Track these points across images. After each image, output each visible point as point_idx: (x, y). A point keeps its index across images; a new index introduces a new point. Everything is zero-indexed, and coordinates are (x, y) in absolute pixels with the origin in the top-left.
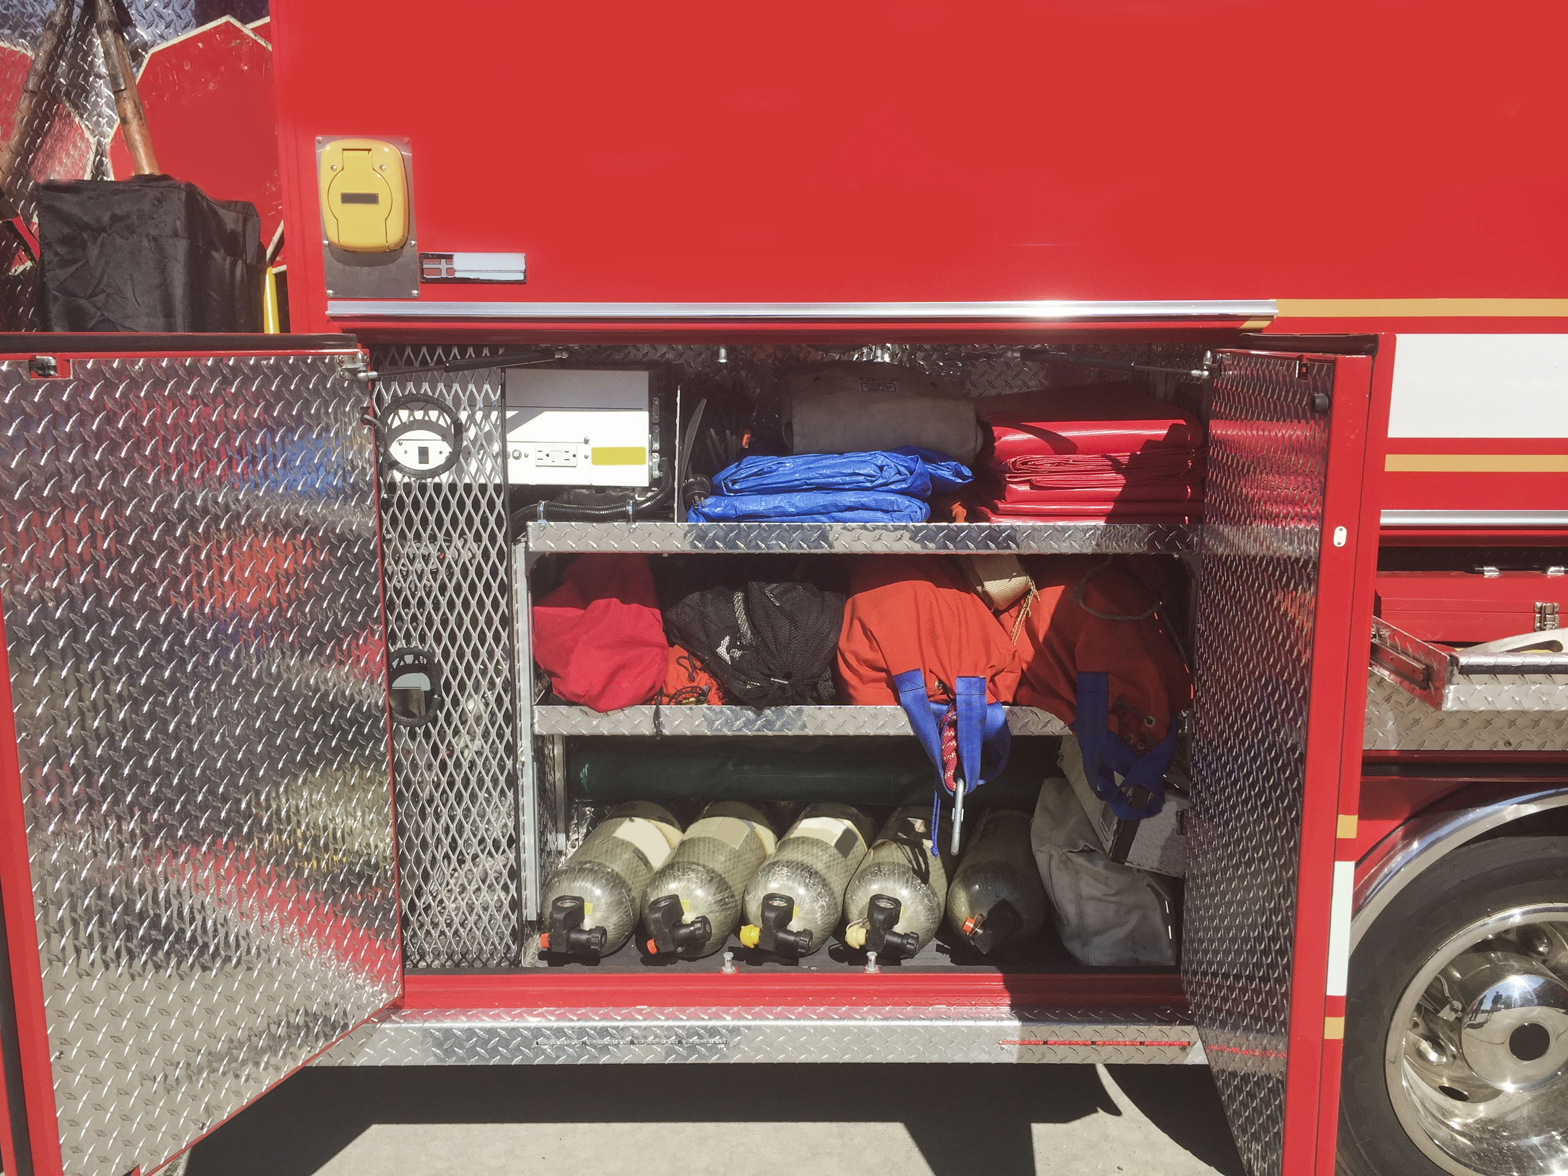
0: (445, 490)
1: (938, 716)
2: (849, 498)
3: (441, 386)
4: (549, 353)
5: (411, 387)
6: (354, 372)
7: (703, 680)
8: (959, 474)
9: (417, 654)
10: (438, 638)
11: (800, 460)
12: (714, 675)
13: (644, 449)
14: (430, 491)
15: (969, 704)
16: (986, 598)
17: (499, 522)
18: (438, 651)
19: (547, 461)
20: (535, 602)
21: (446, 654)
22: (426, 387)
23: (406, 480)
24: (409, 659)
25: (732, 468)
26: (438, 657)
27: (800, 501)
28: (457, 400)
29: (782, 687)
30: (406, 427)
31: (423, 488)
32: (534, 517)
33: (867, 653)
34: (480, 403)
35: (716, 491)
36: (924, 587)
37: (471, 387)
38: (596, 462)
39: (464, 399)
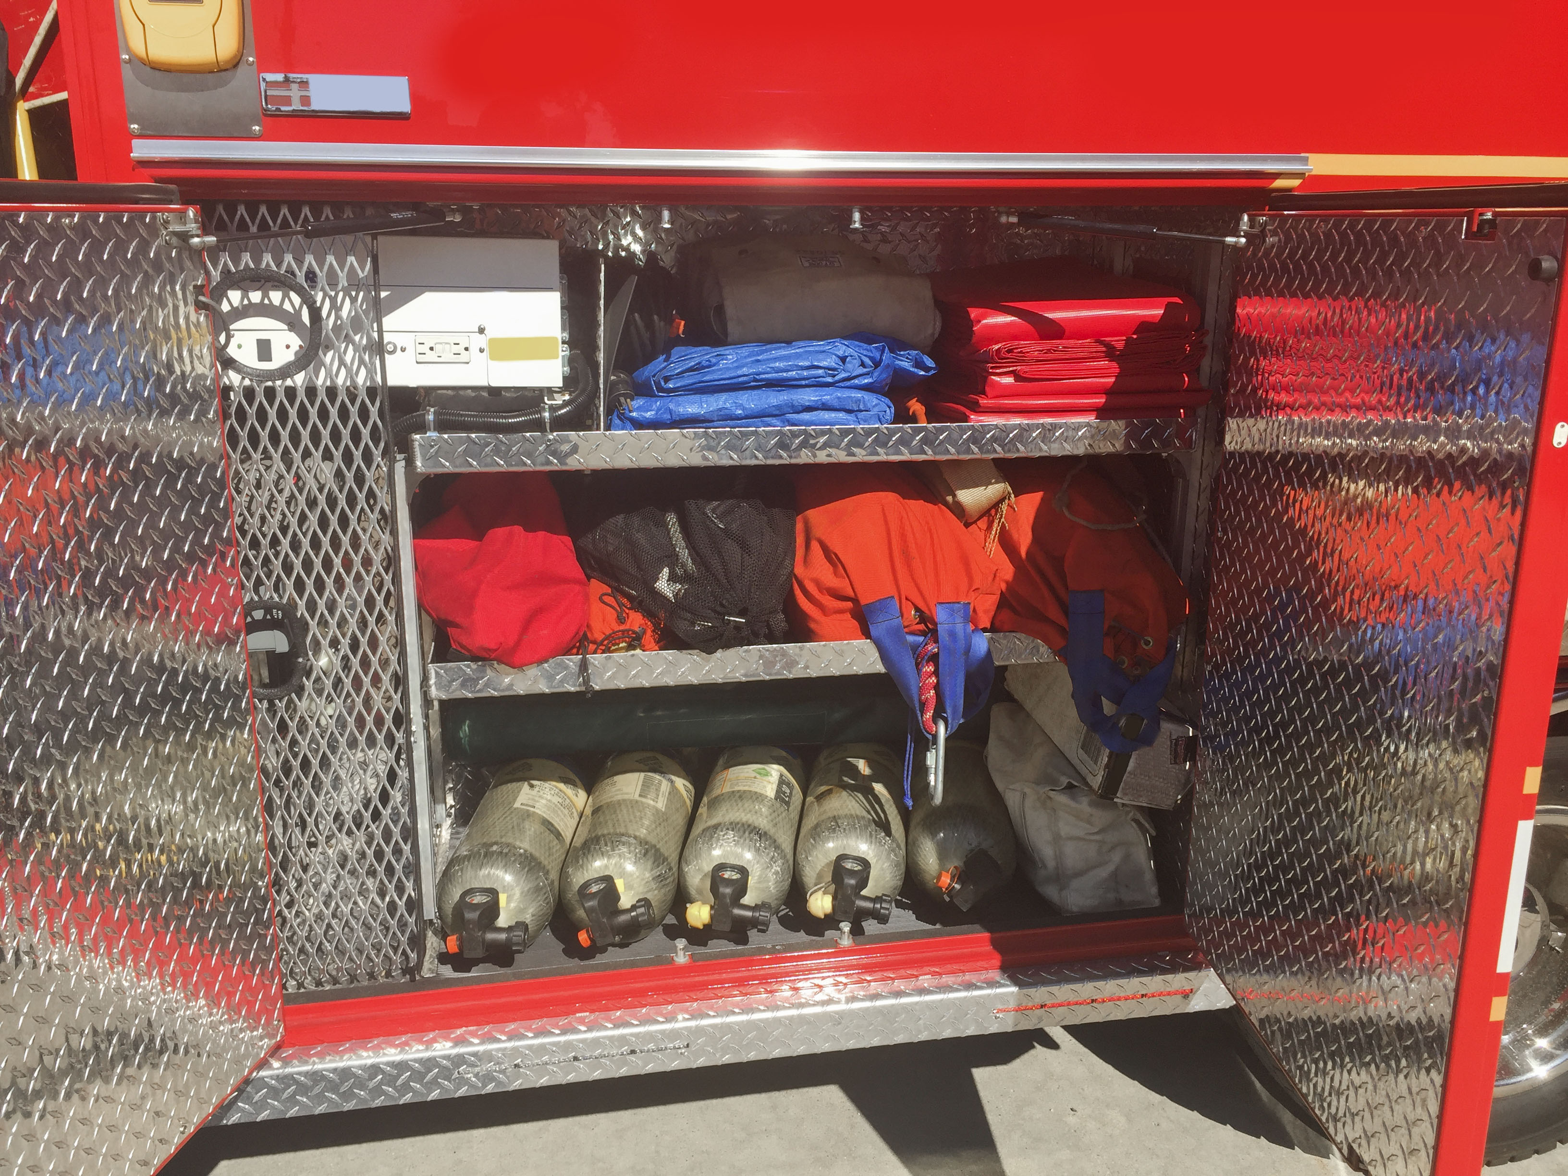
0: (301, 396)
1: (915, 648)
2: (809, 396)
3: (288, 258)
4: (439, 214)
5: (246, 259)
6: (184, 237)
7: (636, 621)
8: (919, 364)
9: (268, 608)
10: (299, 586)
11: (744, 351)
12: (649, 614)
13: (556, 339)
14: (281, 396)
15: (952, 634)
16: (958, 510)
17: (375, 435)
18: (301, 604)
19: (431, 356)
20: (418, 533)
21: (311, 607)
22: (267, 259)
23: (247, 382)
24: (258, 615)
25: (659, 363)
26: (301, 609)
27: (750, 401)
28: (311, 277)
29: (738, 626)
30: (240, 313)
31: (270, 393)
32: (422, 428)
33: (829, 578)
34: (343, 282)
35: (643, 390)
36: (890, 498)
37: (330, 259)
38: (494, 357)
39: (321, 275)
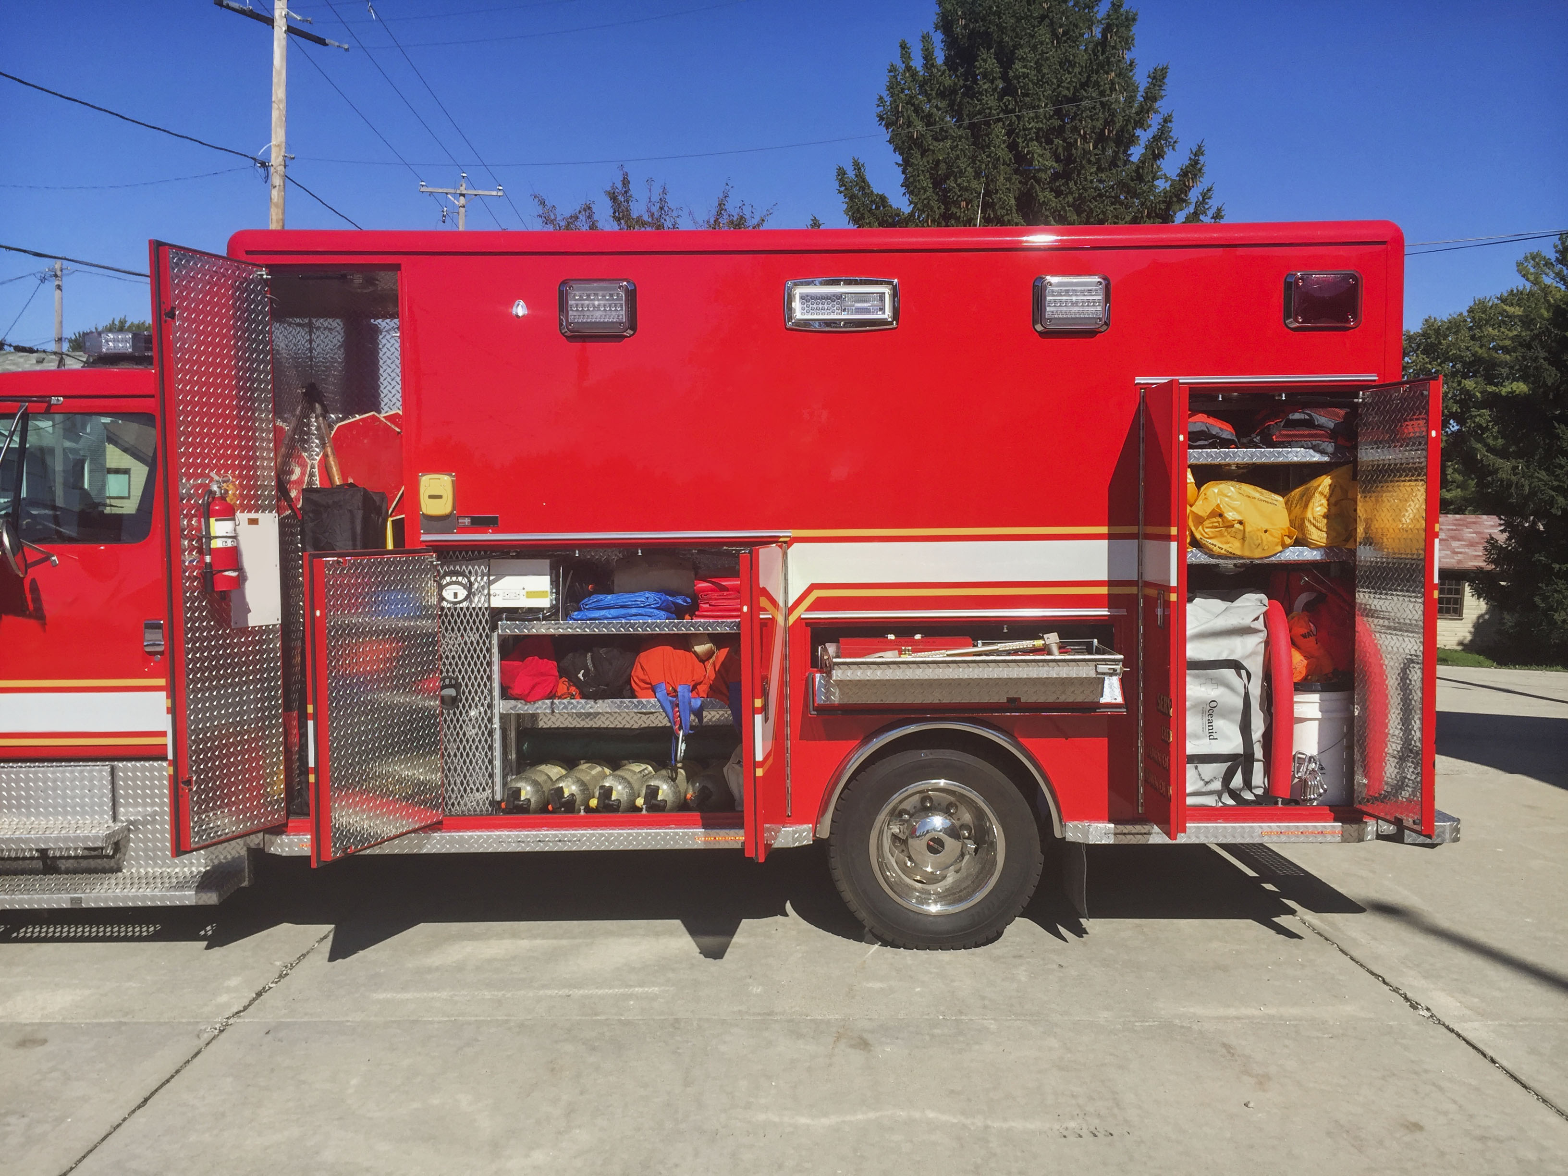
0: (465, 609)
1: (671, 702)
2: (634, 611)
3: (464, 567)
4: (508, 553)
5: (452, 567)
6: (432, 562)
7: (573, 690)
8: (686, 602)
9: (451, 678)
10: (460, 671)
11: (614, 596)
12: (578, 688)
13: (548, 592)
14: (458, 610)
15: (683, 696)
16: (695, 653)
17: (487, 622)
18: (460, 677)
19: (507, 597)
20: (502, 658)
21: (463, 678)
22: (458, 567)
23: (449, 605)
24: (447, 681)
25: (586, 600)
26: (460, 680)
27: (614, 612)
28: (470, 572)
29: (604, 690)
30: (448, 584)
31: (455, 609)
32: (501, 620)
33: (642, 677)
34: (480, 574)
35: (579, 610)
36: (668, 649)
37: (476, 567)
38: (528, 597)
39: (473, 572)
